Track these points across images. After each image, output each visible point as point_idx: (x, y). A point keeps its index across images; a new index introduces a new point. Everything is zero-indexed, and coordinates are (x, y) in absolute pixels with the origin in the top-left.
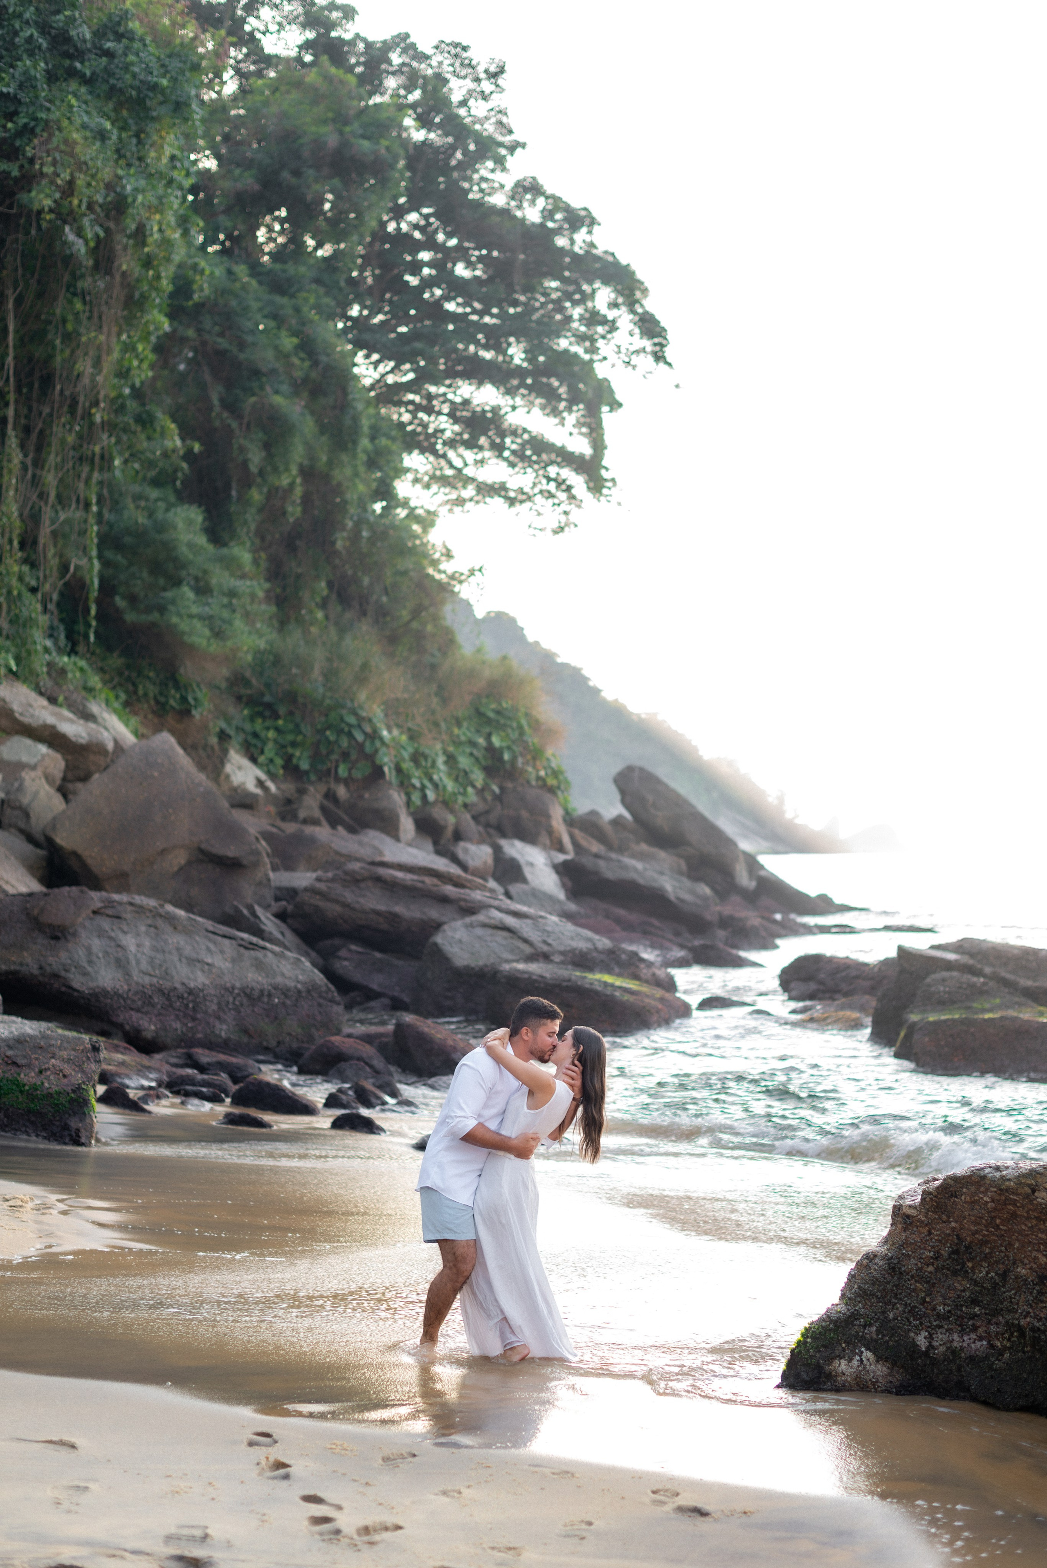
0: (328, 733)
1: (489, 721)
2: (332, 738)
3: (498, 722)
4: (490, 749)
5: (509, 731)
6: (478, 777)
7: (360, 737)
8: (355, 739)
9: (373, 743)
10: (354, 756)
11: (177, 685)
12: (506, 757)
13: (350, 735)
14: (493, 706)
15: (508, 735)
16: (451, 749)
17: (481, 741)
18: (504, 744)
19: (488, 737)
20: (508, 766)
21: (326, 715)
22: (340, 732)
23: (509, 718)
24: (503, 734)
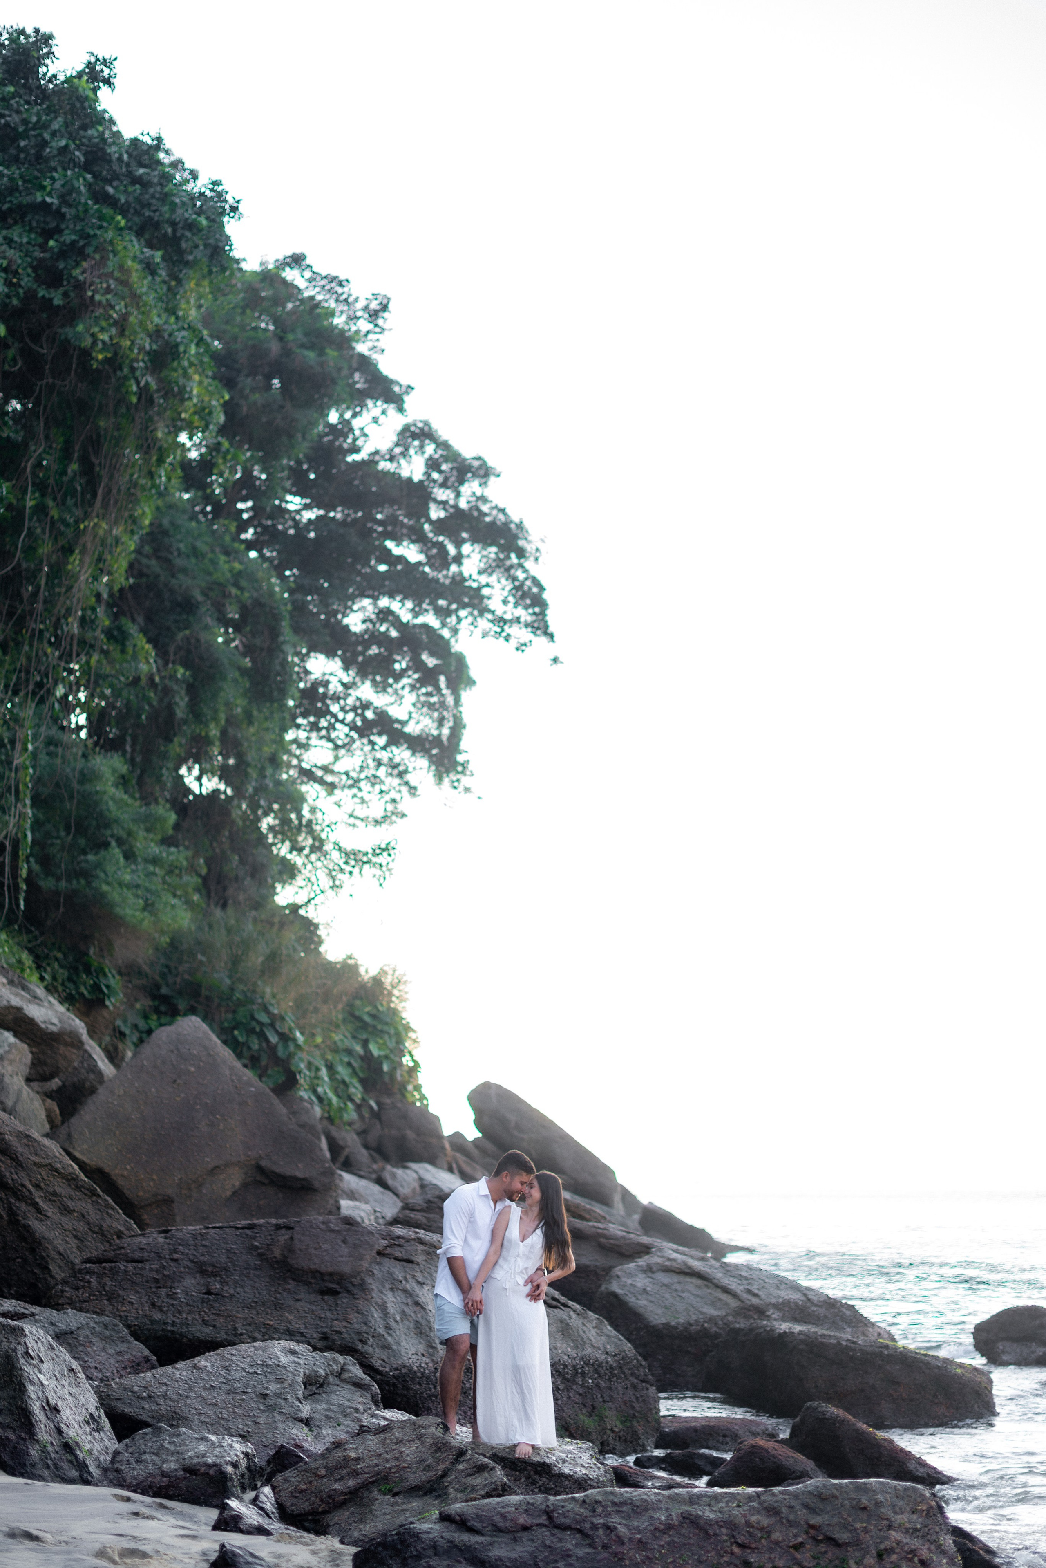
0: (236, 1032)
1: (365, 1026)
2: (241, 1039)
3: (374, 1027)
4: (368, 1058)
5: (386, 1037)
6: (356, 1090)
7: (274, 1039)
8: (267, 1041)
9: (286, 1046)
10: (264, 1062)
11: (88, 970)
12: (385, 1068)
13: (262, 1036)
14: (368, 1009)
15: (385, 1044)
16: (329, 1057)
17: (359, 1049)
18: (382, 1053)
19: (365, 1044)
20: (387, 1079)
21: (234, 1012)
22: (252, 1031)
23: (387, 1024)
24: (381, 1041)
